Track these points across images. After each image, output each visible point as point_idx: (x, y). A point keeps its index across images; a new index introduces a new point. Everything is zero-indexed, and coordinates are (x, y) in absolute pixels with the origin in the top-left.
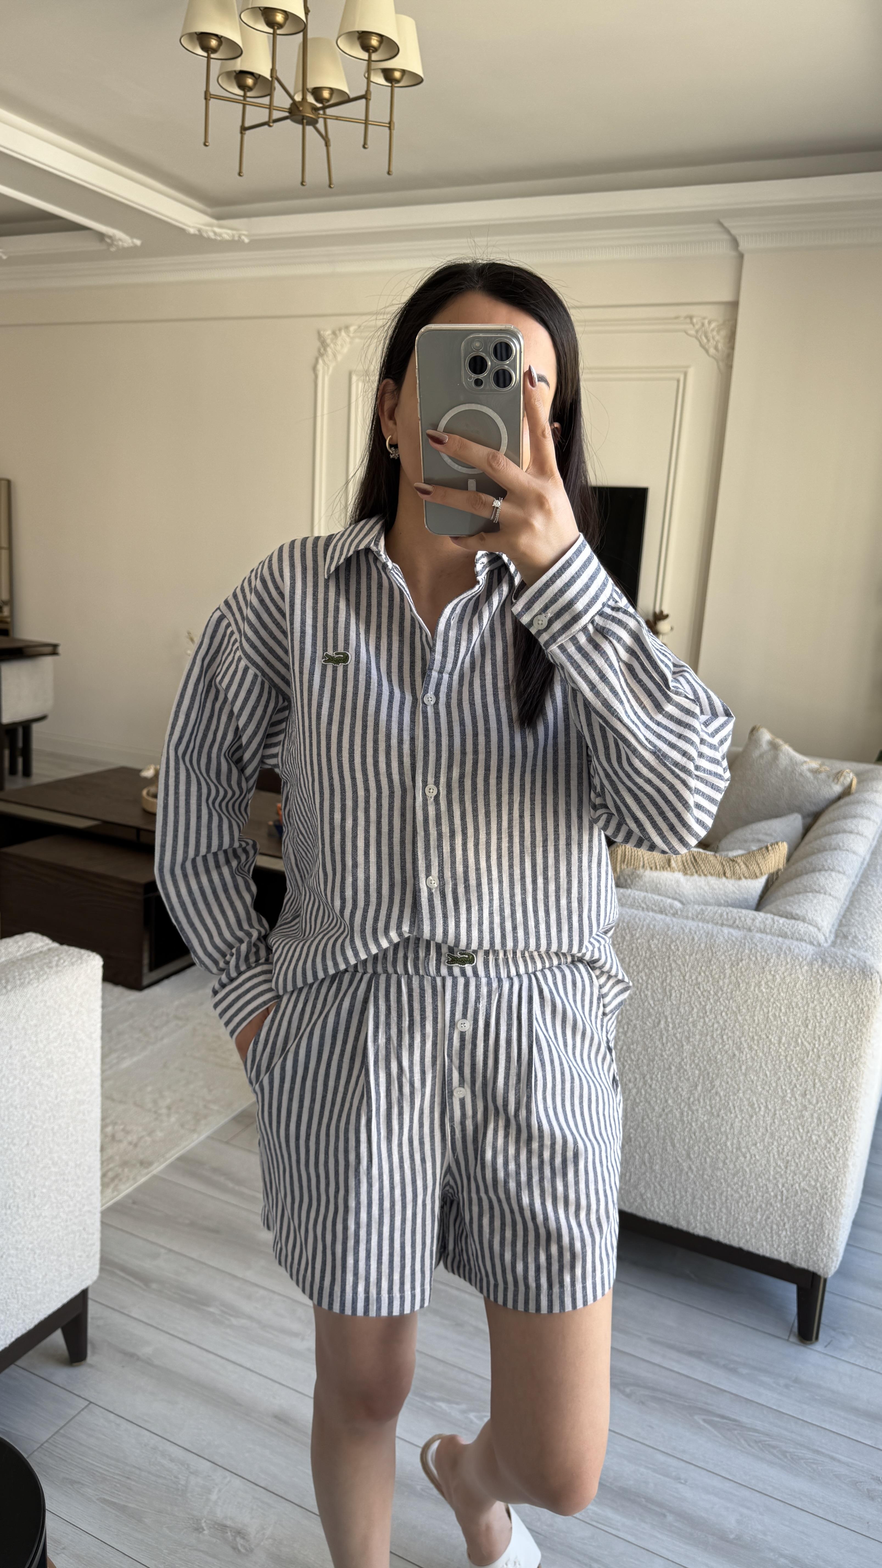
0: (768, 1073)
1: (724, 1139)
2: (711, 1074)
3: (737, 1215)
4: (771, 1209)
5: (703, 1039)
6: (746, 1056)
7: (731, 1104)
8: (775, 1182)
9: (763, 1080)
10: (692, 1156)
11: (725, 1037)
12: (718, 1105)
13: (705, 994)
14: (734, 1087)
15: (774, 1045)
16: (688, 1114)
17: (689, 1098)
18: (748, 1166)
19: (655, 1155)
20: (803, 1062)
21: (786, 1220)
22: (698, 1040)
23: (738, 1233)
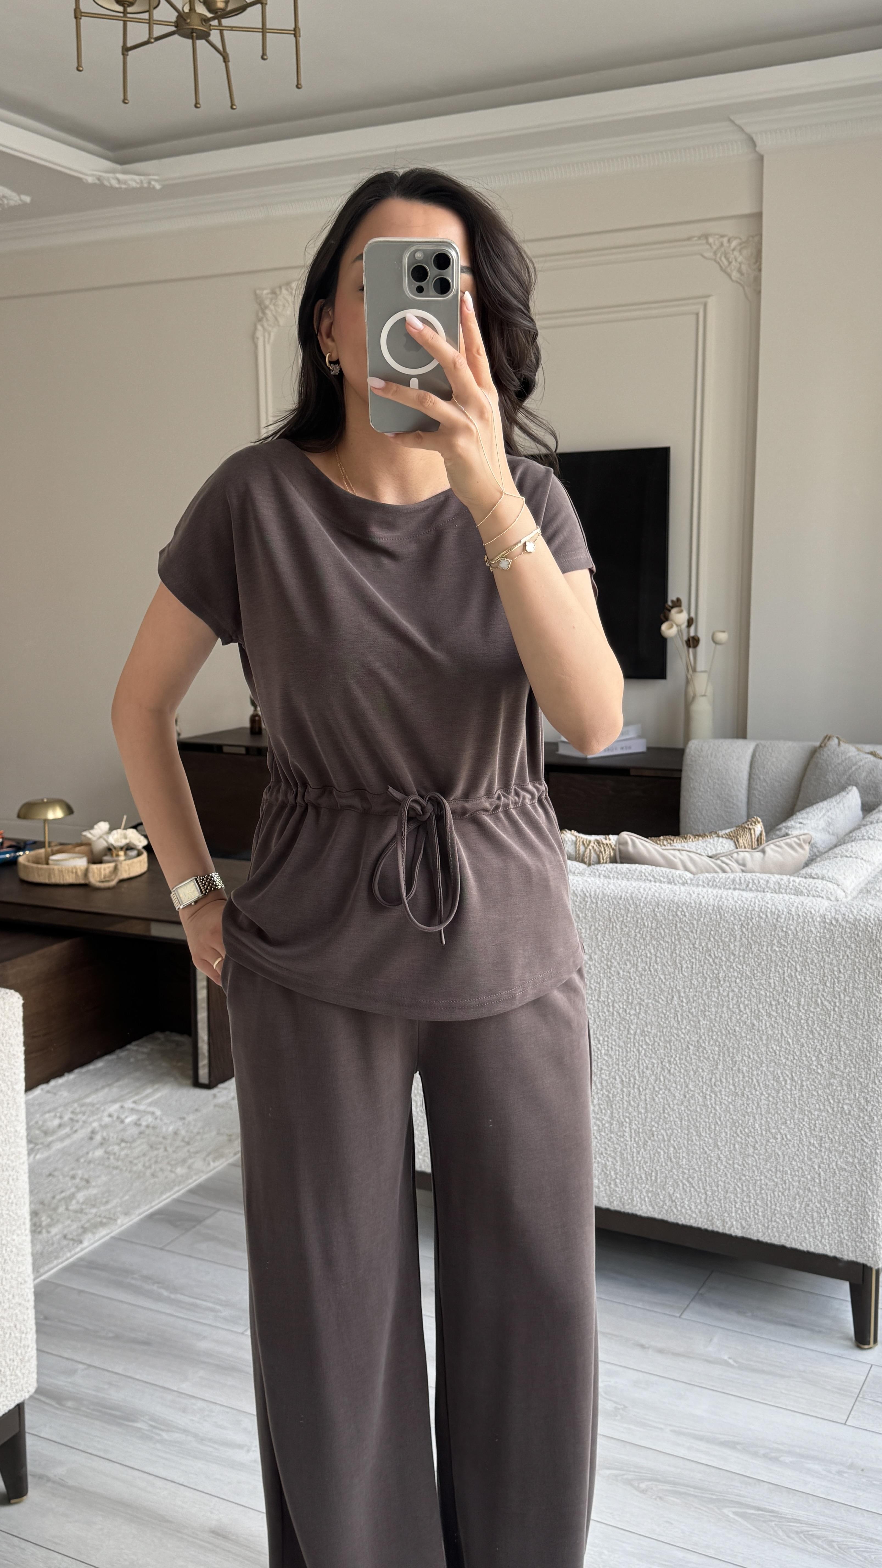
0: (790, 1040)
1: (751, 1121)
2: (731, 1050)
3: (773, 1207)
4: (810, 1194)
5: (719, 1011)
6: (766, 1025)
7: (755, 1080)
8: (809, 1163)
9: (786, 1049)
10: (719, 1144)
11: (741, 1006)
12: (742, 1083)
13: (716, 960)
14: (757, 1062)
15: (793, 1009)
16: (711, 1096)
17: (711, 1079)
18: (780, 1149)
19: (680, 1148)
20: (826, 1024)
21: (826, 1205)
22: (714, 1013)
23: (778, 1227)
